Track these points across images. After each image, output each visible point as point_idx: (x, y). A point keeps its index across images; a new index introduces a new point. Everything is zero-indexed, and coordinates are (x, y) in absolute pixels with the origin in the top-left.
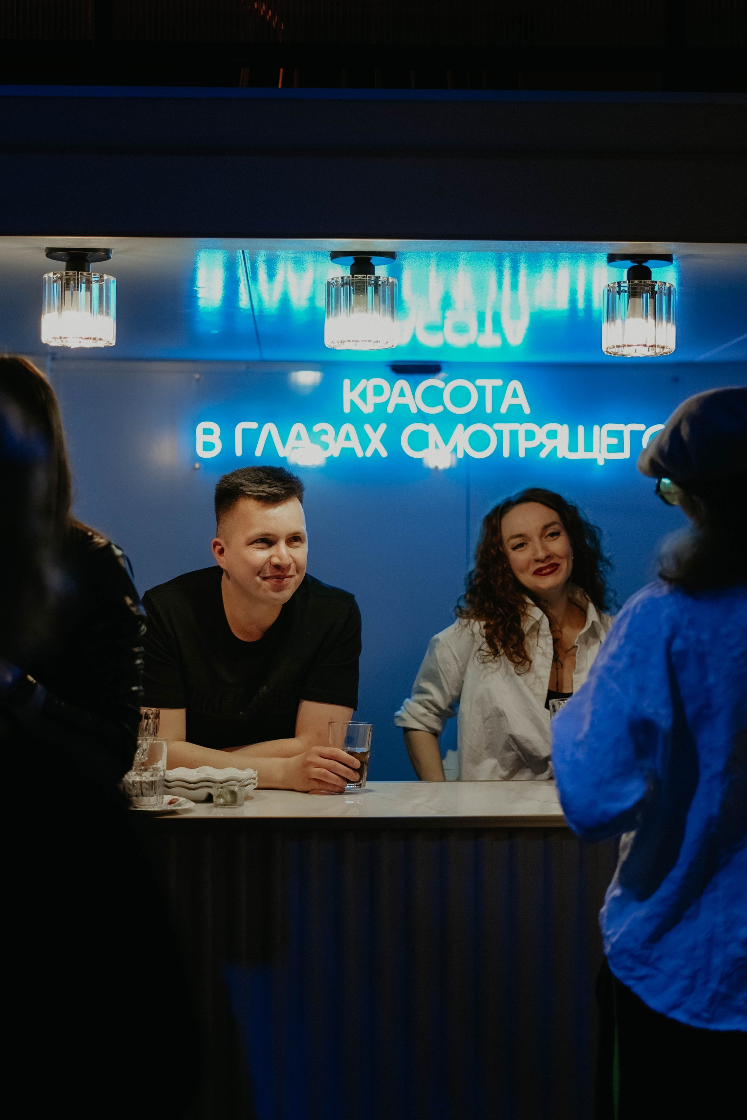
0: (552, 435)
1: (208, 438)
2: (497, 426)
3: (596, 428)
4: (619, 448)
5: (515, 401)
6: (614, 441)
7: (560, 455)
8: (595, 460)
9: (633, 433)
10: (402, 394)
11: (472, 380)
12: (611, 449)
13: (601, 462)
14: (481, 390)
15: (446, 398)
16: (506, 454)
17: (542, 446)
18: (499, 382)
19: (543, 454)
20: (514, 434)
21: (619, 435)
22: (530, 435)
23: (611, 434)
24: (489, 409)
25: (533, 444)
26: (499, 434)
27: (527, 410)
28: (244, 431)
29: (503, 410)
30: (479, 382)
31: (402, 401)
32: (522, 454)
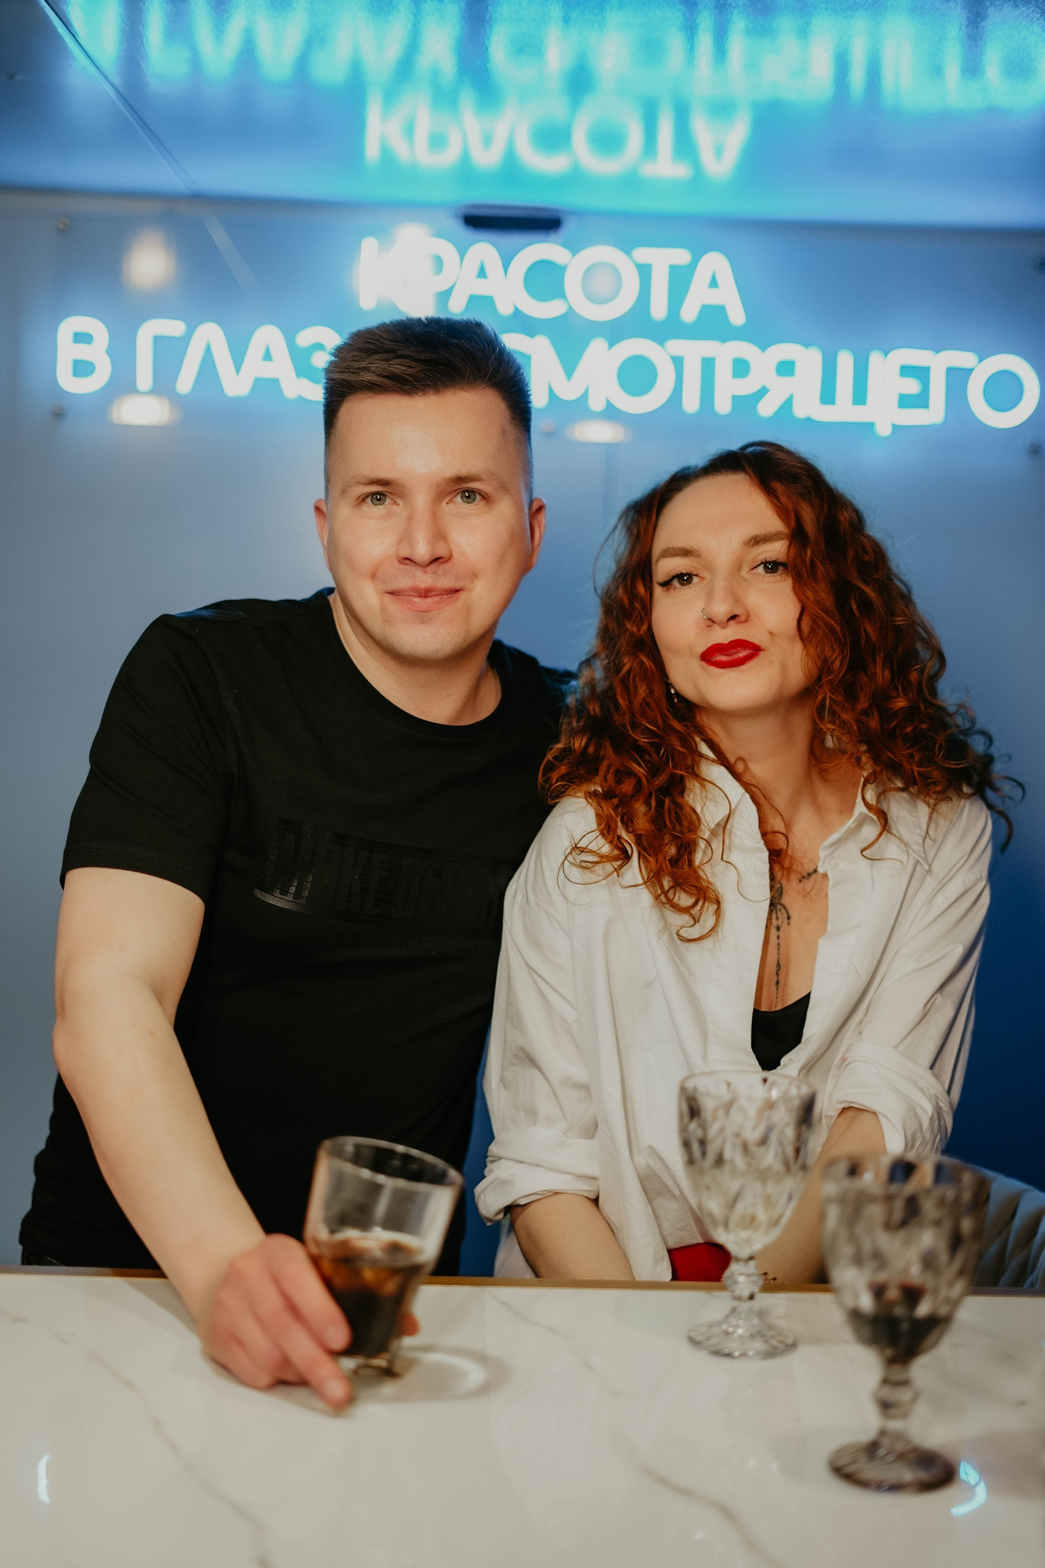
0: (786, 368)
1: (83, 352)
2: (676, 346)
3: (875, 358)
4: (921, 401)
5: (714, 298)
6: (912, 386)
7: (800, 411)
8: (871, 425)
9: (950, 370)
10: (482, 273)
11: (627, 248)
12: (906, 401)
13: (884, 430)
14: (645, 271)
15: (572, 282)
16: (691, 403)
17: (763, 392)
18: (682, 256)
19: (767, 408)
20: (708, 365)
21: (922, 373)
22: (741, 368)
23: (906, 371)
24: (659, 310)
25: (746, 387)
26: (678, 362)
27: (737, 316)
28: (159, 341)
29: (689, 313)
30: (643, 254)
31: (482, 288)
32: (723, 406)
